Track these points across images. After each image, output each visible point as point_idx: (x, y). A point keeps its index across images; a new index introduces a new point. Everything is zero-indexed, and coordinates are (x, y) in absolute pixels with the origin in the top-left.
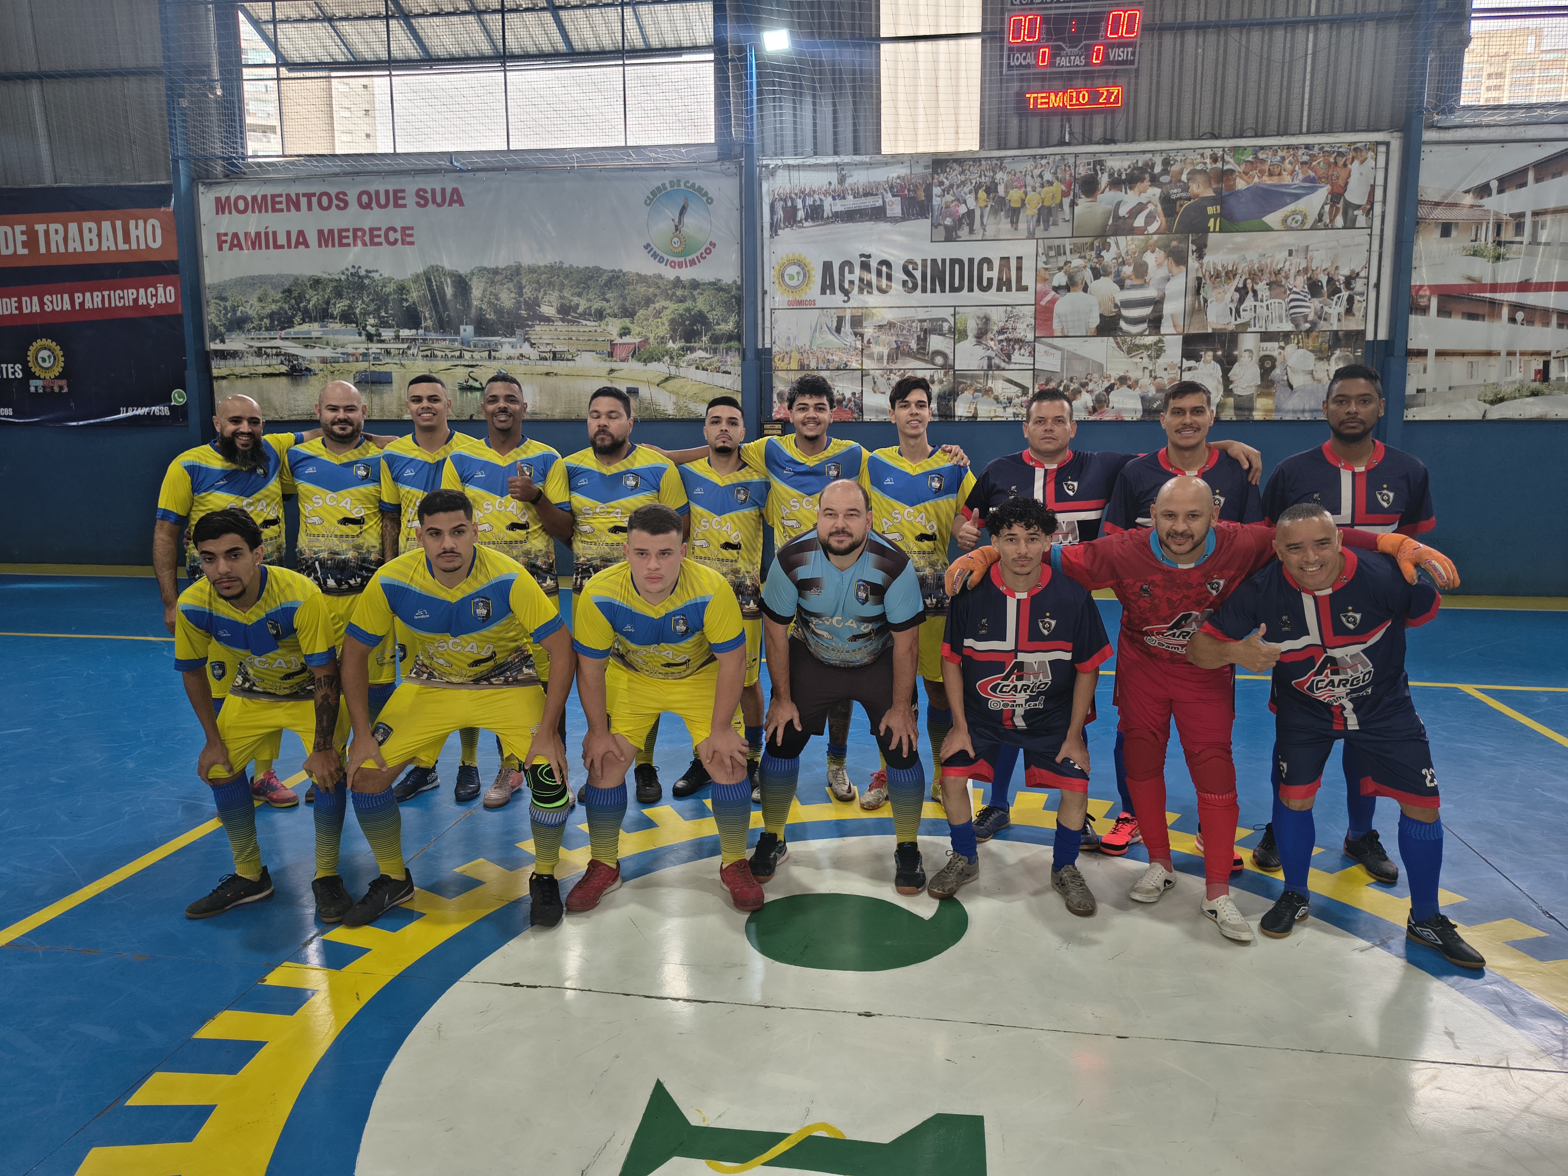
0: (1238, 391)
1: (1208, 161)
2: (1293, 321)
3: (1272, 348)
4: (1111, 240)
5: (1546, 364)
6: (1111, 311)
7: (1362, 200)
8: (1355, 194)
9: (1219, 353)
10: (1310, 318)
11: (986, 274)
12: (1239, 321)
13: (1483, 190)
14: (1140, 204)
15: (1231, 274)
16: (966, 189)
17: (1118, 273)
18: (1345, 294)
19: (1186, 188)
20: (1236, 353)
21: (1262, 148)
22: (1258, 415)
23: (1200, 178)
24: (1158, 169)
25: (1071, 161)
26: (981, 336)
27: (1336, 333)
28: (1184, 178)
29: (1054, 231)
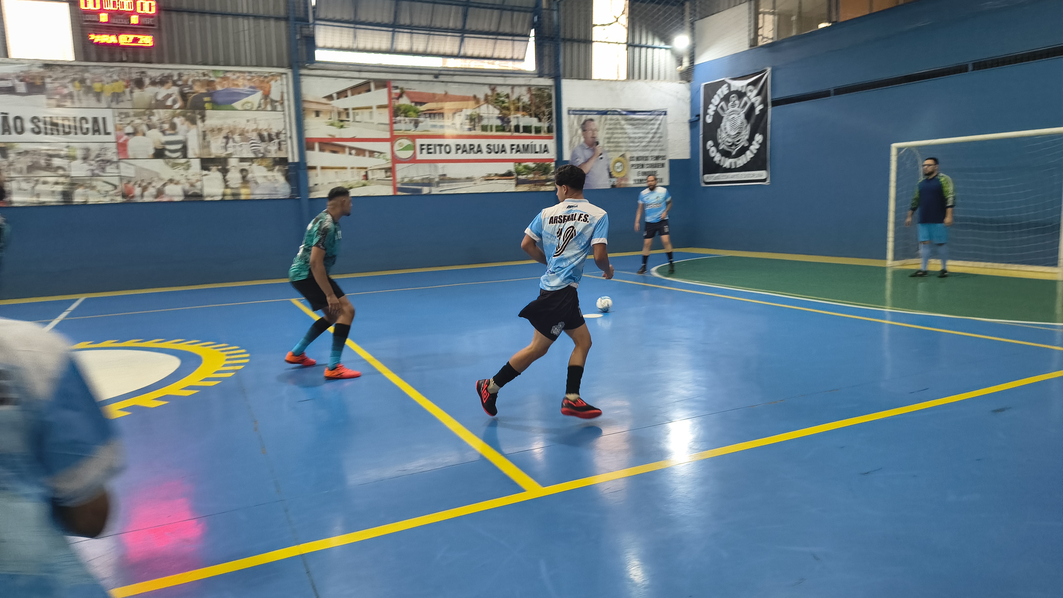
0: (232, 186)
1: (201, 75)
2: (255, 153)
3: (245, 165)
4: (155, 111)
5: (366, 172)
6: (160, 146)
7: (278, 98)
8: (275, 95)
9: (220, 167)
10: (262, 151)
11: (85, 126)
12: (228, 152)
13: (330, 97)
14: (168, 94)
15: (220, 130)
16: (66, 81)
17: (161, 128)
18: (277, 141)
19: (191, 87)
20: (228, 167)
21: (227, 71)
22: (243, 197)
23: (198, 84)
24: (175, 78)
25: (127, 70)
26: (85, 158)
27: (275, 158)
28: (190, 83)
29: (122, 105)
